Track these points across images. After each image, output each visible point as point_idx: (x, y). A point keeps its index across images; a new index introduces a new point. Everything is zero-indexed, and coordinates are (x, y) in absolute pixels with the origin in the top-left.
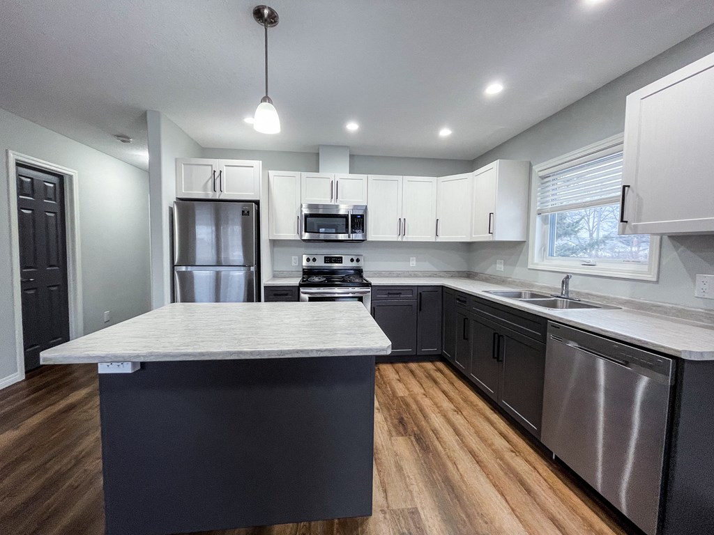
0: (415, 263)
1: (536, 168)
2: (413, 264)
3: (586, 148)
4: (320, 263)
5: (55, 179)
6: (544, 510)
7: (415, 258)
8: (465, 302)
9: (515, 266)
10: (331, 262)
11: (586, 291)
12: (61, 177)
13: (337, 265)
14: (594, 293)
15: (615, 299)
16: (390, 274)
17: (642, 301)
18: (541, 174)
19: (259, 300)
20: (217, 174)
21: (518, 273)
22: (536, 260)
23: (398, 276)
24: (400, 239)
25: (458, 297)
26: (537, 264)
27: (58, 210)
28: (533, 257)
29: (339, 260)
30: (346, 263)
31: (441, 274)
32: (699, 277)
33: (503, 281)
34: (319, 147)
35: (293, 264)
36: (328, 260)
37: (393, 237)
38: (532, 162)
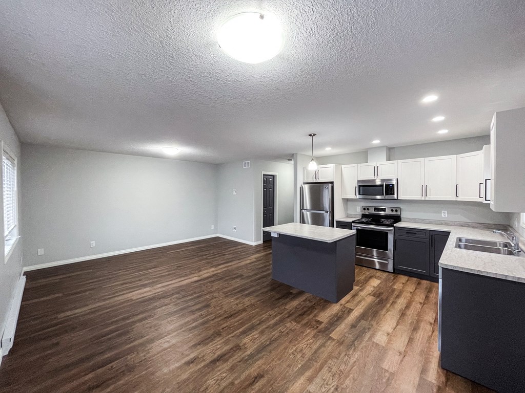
0: (446, 215)
2: (444, 215)
4: (372, 211)
5: (272, 177)
7: (446, 212)
9: (519, 223)
10: (379, 211)
12: (273, 176)
13: (383, 212)
16: (423, 221)
19: (333, 227)
20: (317, 172)
23: (430, 223)
24: (423, 199)
27: (272, 187)
29: (384, 210)
30: (389, 212)
31: (474, 225)
34: (367, 149)
35: (358, 211)
36: (377, 209)
37: (418, 197)
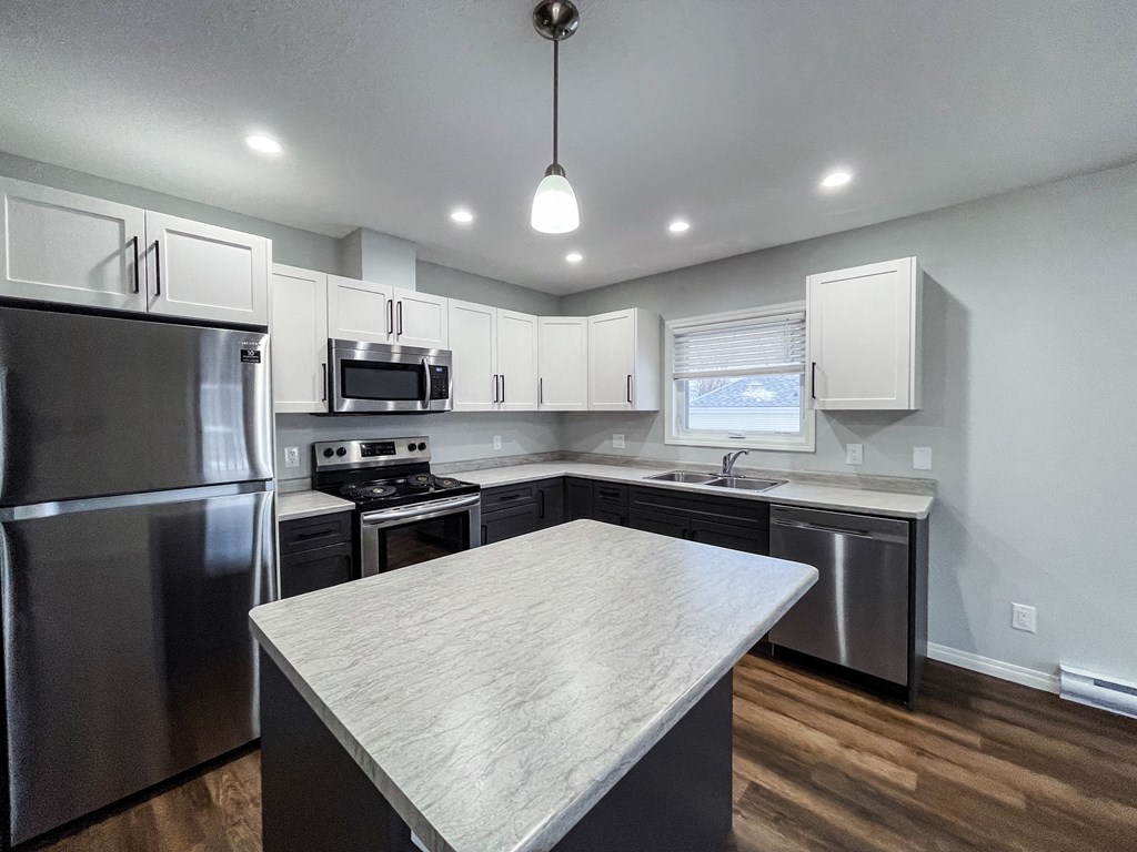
0: (499, 444)
1: (670, 324)
2: (498, 446)
3: (725, 313)
4: (355, 457)
6: (819, 709)
7: (499, 437)
8: (617, 495)
9: (643, 441)
10: (374, 454)
11: (745, 466)
13: (383, 458)
14: (755, 468)
15: (778, 472)
16: (469, 466)
17: (802, 471)
18: (677, 332)
21: (648, 450)
22: (674, 434)
24: (496, 409)
25: (602, 490)
26: (675, 439)
28: (671, 429)
29: (388, 448)
30: (402, 453)
32: (850, 447)
33: (627, 462)
36: (371, 449)
37: (487, 405)
38: (664, 318)
